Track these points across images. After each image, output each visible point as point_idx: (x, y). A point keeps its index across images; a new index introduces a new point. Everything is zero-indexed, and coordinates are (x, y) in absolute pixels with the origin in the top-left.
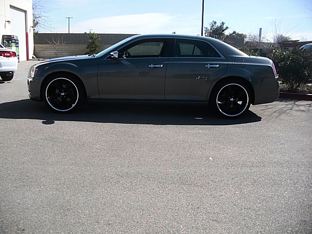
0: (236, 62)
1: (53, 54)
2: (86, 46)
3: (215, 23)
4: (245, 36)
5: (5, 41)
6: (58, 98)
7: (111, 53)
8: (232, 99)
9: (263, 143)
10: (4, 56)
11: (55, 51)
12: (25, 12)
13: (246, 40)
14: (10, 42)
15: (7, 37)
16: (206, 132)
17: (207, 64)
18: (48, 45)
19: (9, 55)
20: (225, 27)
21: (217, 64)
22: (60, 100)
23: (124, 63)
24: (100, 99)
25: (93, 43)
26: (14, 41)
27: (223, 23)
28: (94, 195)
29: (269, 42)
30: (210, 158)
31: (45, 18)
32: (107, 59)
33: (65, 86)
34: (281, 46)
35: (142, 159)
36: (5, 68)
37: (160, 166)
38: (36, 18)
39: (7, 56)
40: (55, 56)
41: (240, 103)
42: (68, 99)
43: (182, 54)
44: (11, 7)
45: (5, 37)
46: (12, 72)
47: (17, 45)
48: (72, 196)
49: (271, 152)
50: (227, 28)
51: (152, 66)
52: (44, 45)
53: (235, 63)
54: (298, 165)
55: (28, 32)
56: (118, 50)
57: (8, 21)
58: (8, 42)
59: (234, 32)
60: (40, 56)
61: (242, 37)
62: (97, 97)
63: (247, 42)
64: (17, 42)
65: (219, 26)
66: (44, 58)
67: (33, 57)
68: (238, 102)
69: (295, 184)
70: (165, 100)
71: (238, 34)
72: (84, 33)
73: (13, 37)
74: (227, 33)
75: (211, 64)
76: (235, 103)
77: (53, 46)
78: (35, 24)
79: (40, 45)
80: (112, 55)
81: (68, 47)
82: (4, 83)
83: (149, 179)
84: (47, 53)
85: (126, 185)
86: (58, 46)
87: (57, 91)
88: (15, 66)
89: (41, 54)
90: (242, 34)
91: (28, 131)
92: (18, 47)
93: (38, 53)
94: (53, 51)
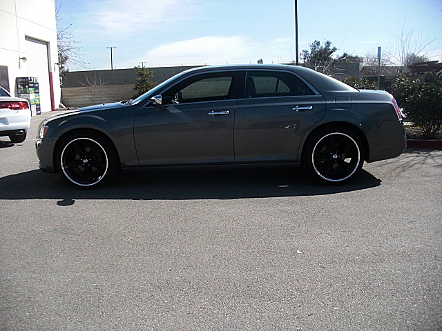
0: (339, 100)
1: (88, 100)
2: (133, 86)
3: (318, 43)
4: (360, 60)
5: (19, 86)
6: (79, 167)
7: (153, 98)
8: (335, 156)
9: (383, 221)
10: (11, 108)
11: (91, 96)
12: (47, 43)
13: (363, 65)
14: (27, 86)
15: (23, 80)
16: (297, 208)
17: (295, 106)
18: (80, 88)
19: (18, 106)
20: (331, 48)
21: (310, 105)
22: (83, 169)
23: (172, 112)
24: (140, 166)
25: (144, 81)
26: (32, 85)
27: (328, 43)
28: (111, 321)
29: (394, 66)
30: (298, 252)
31: (76, 51)
32: (147, 106)
33: (88, 149)
34: (412, 71)
35: (193, 257)
36: (12, 126)
37: (219, 267)
38: (63, 51)
39: (15, 109)
40: (91, 102)
41: (348, 160)
42: (94, 169)
43: (257, 92)
44: (27, 38)
45: (19, 80)
46: (24, 130)
47: (37, 91)
48: (79, 323)
49: (394, 237)
50: (335, 49)
51: (213, 113)
52: (75, 88)
53: (337, 102)
54: (435, 256)
55: (53, 71)
56: (163, 92)
57: (23, 59)
58: (24, 87)
59: (345, 55)
60: (69, 104)
61: (356, 61)
62: (135, 162)
63: (364, 68)
64: (37, 85)
65: (324, 47)
66: (75, 106)
67: (60, 106)
68: (345, 160)
69: (429, 290)
70: (235, 163)
71: (351, 58)
72: (133, 68)
73: (31, 80)
74: (334, 56)
75: (300, 106)
76: (340, 161)
77: (88, 89)
78: (62, 60)
79: (69, 89)
80: (154, 100)
81: (108, 89)
82: (13, 145)
83: (199, 290)
84: (79, 99)
85: (163, 301)
86: (95, 89)
87: (78, 157)
88: (27, 121)
89: (71, 101)
90: (357, 57)
91: (32, 219)
92: (38, 92)
93: (68, 99)
94: (88, 96)
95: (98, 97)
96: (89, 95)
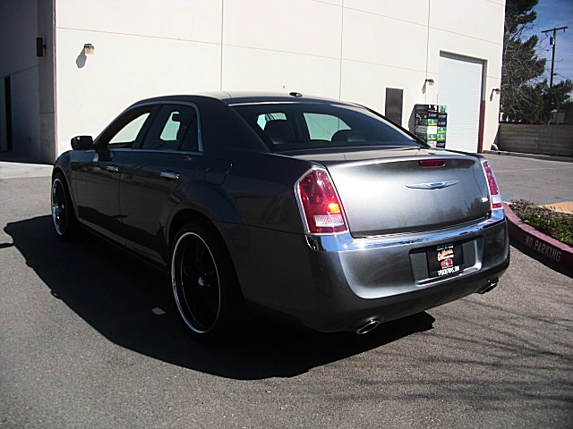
1: (533, 143)
5: (417, 116)
11: (537, 139)
12: (484, 62)
15: (422, 108)
26: (434, 115)
44: (443, 54)
45: (418, 108)
47: (443, 123)
55: (487, 99)
57: (429, 81)
58: (423, 117)
64: (443, 116)
67: (493, 148)
73: (433, 109)
79: (510, 125)
81: (564, 131)
84: (521, 141)
86: (546, 129)
92: (445, 126)
93: (506, 139)
94: (533, 138)
95: (547, 142)
96: (535, 136)
